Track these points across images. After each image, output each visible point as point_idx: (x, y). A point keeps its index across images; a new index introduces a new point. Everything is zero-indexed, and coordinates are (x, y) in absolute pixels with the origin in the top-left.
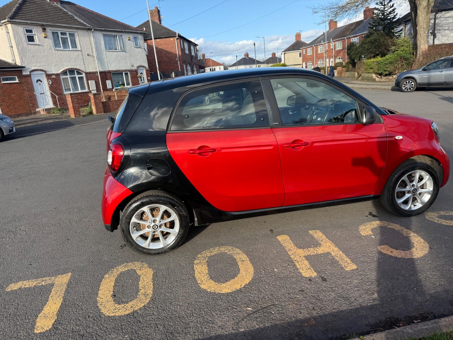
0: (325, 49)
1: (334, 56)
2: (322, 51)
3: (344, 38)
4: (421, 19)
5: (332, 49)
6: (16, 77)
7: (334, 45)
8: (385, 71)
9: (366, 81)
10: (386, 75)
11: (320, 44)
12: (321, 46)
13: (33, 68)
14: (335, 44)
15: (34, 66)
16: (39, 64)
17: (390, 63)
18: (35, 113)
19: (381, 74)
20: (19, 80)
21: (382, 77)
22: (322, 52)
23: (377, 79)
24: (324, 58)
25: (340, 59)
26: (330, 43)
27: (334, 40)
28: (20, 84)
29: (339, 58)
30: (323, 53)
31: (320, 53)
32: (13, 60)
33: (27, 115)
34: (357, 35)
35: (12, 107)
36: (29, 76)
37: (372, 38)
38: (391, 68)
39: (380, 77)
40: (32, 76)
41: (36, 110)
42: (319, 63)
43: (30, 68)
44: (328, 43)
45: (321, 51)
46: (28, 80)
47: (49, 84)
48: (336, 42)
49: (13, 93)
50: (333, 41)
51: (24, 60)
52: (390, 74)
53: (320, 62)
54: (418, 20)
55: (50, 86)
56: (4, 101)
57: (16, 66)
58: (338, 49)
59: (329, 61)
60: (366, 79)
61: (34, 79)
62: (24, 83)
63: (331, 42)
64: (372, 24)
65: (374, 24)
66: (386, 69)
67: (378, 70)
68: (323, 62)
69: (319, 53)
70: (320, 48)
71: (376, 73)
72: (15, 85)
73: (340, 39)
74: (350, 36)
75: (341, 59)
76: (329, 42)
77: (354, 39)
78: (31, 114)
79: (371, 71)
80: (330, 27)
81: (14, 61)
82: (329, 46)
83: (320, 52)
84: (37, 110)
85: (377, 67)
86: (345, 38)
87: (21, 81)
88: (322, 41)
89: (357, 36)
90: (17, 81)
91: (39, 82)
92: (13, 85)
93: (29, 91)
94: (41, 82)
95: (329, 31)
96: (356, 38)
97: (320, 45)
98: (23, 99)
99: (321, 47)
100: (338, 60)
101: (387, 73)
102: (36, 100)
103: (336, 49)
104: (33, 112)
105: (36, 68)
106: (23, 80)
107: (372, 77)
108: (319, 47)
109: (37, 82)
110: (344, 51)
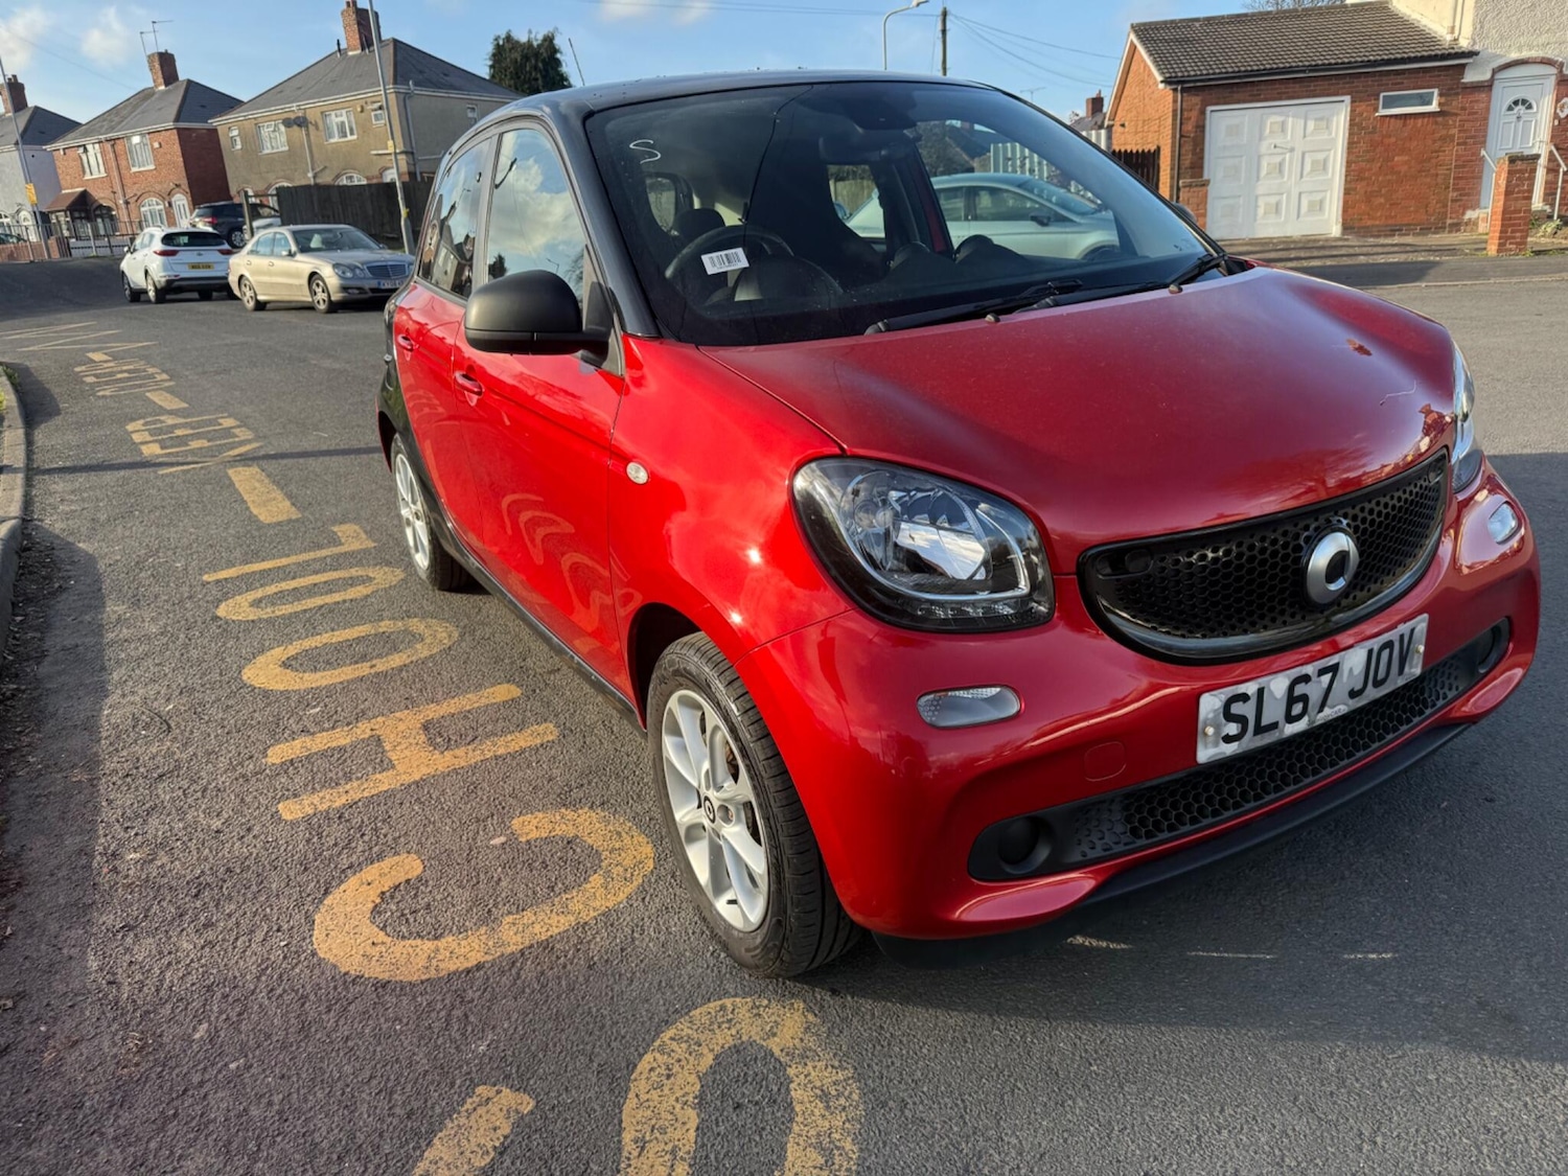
6: (1436, 92)
13: (1514, 56)
15: (1520, 49)
16: (1543, 39)
18: (1456, 227)
20: (1440, 104)
28: (1440, 119)
32: (1453, 28)
33: (1425, 230)
35: (1382, 200)
36: (1487, 87)
40: (1497, 87)
41: (1463, 214)
43: (1501, 56)
46: (1477, 101)
47: (1556, 116)
49: (1403, 151)
51: (1486, 26)
55: (1556, 123)
56: (1362, 179)
57: (1452, 51)
61: (1502, 96)
62: (1456, 115)
72: (1420, 122)
78: (1439, 229)
81: (1452, 32)
84: (1470, 215)
87: (1445, 108)
90: (1434, 107)
91: (1520, 107)
92: (1411, 122)
93: (1465, 143)
94: (1530, 107)
98: (1432, 171)
102: (1480, 178)
104: (1449, 221)
105: (1525, 54)
106: (1454, 103)
109: (1510, 109)
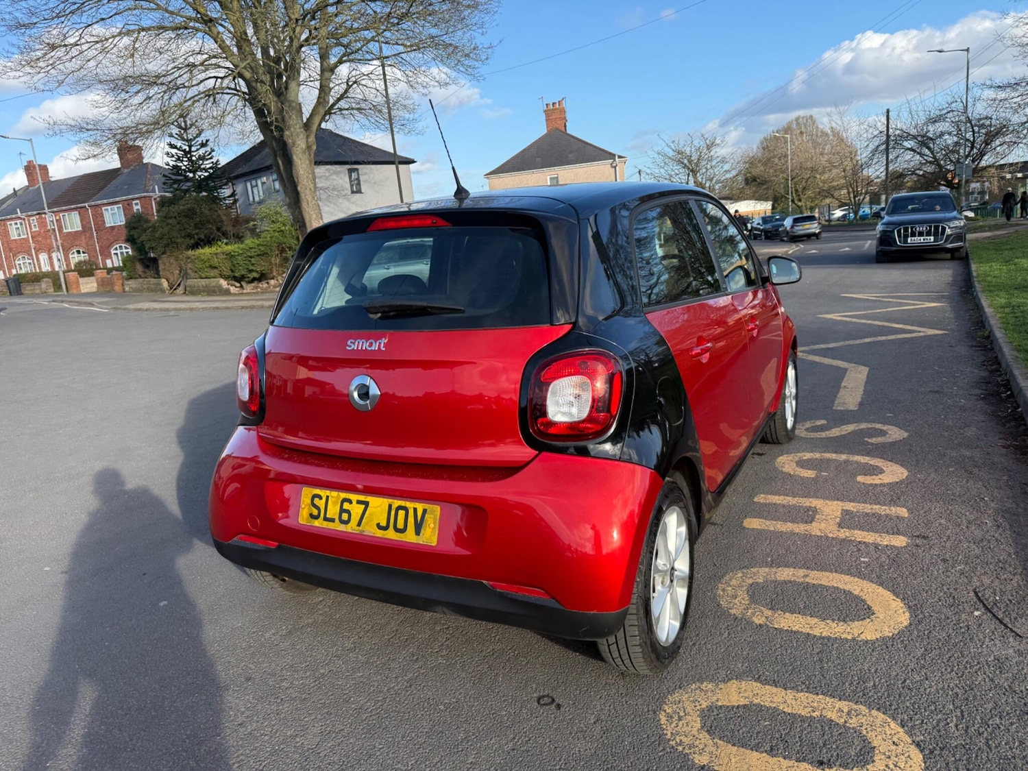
0: (31, 228)
1: (62, 246)
2: (24, 235)
3: (83, 205)
4: (301, 172)
5: (54, 230)
7: (57, 220)
8: (251, 271)
9: (206, 294)
10: (254, 280)
11: (14, 216)
12: (18, 222)
14: (58, 218)
17: (258, 255)
19: (239, 279)
21: (243, 283)
22: (22, 237)
23: (233, 289)
24: (33, 251)
25: (82, 255)
26: (43, 216)
27: (55, 209)
29: (78, 252)
30: (26, 240)
31: (16, 240)
34: (118, 199)
37: (182, 206)
38: (261, 265)
39: (238, 285)
42: (20, 264)
44: (38, 216)
45: (19, 235)
48: (61, 215)
50: (53, 212)
52: (262, 277)
53: (21, 262)
54: (297, 174)
58: (70, 230)
59: (50, 258)
60: (204, 291)
63: (45, 213)
64: (170, 176)
65: (174, 177)
66: (251, 268)
67: (231, 270)
68: (31, 261)
69: (12, 238)
70: (14, 226)
71: (226, 278)
73: (72, 207)
74: (99, 202)
75: (84, 253)
76: (39, 214)
77: (109, 208)
79: (216, 272)
80: (30, 178)
82: (42, 223)
83: (16, 238)
85: (228, 264)
86: (86, 205)
88: (18, 210)
89: (116, 203)
95: (31, 188)
96: (115, 207)
97: (11, 219)
99: (19, 225)
100: (76, 255)
101: (255, 275)
103: (65, 231)
107: (220, 286)
108: (11, 225)
110: (88, 234)
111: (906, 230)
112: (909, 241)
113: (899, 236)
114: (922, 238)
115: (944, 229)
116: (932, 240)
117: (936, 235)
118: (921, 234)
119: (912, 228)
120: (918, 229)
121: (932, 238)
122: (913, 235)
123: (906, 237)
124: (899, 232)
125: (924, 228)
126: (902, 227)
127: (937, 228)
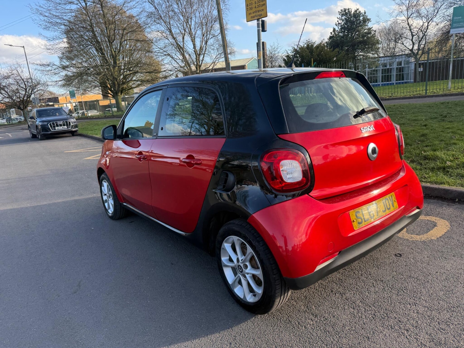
111: (53, 124)
112: (56, 129)
113: (51, 127)
114: (62, 127)
115: (70, 123)
116: (66, 128)
117: (67, 125)
118: (61, 125)
119: (56, 123)
120: (59, 123)
121: (66, 127)
122: (57, 126)
123: (54, 127)
124: (50, 125)
125: (61, 123)
126: (51, 123)
127: (66, 122)
